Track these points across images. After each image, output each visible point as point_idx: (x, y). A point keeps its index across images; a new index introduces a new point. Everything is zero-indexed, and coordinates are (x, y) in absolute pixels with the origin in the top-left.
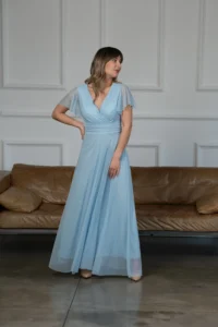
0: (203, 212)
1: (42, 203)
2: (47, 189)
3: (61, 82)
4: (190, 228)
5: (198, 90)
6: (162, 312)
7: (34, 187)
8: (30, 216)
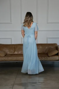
0: (49, 55)
1: (6, 54)
2: (7, 50)
3: (11, 21)
4: (46, 60)
5: (47, 23)
6: (39, 82)
7: (4, 50)
8: (3, 58)
